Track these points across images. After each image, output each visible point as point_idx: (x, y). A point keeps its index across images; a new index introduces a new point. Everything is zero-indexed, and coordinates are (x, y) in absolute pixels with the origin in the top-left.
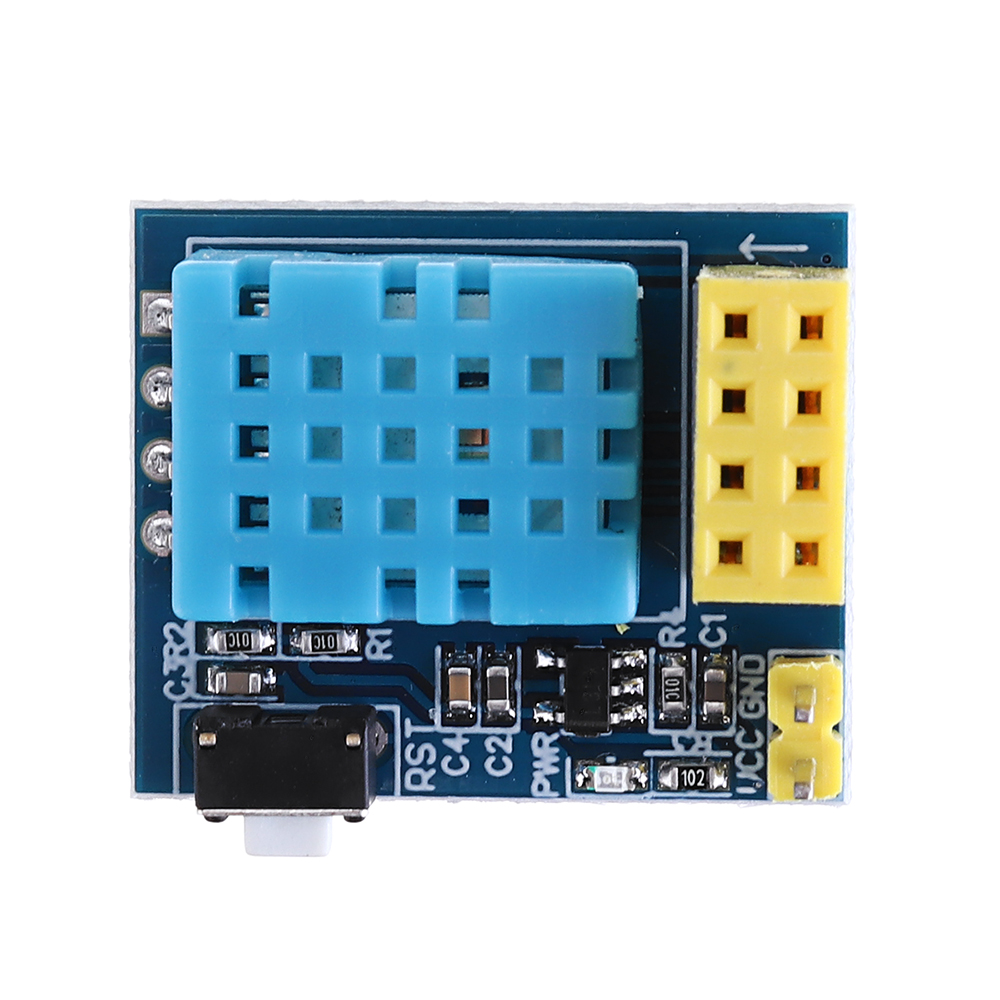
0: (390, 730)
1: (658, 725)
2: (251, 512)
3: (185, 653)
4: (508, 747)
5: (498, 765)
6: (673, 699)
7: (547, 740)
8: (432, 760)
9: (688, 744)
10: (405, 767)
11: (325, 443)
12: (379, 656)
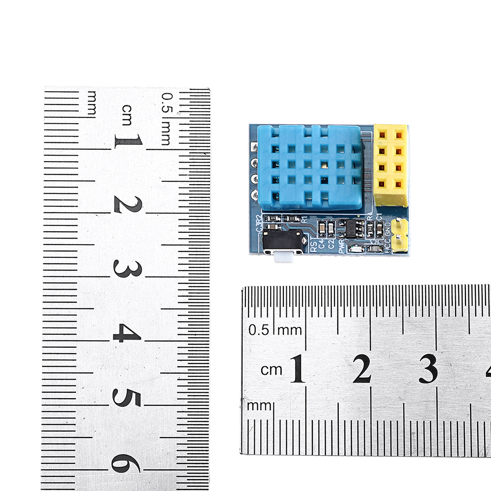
0: (307, 239)
1: (367, 238)
2: (275, 180)
3: (261, 221)
4: (333, 242)
5: (331, 247)
6: (370, 231)
7: (342, 241)
8: (316, 245)
9: (374, 242)
10: (310, 247)
11: (291, 164)
12: (304, 222)
